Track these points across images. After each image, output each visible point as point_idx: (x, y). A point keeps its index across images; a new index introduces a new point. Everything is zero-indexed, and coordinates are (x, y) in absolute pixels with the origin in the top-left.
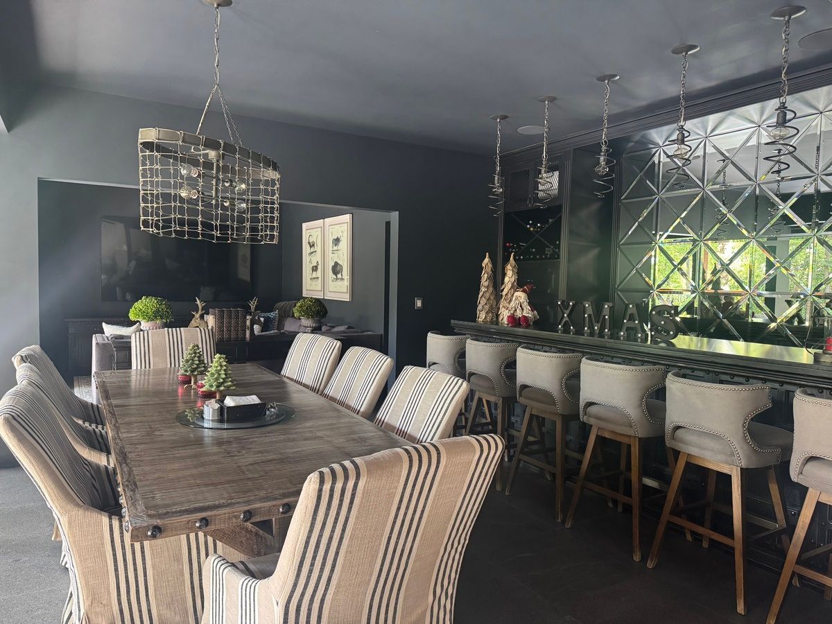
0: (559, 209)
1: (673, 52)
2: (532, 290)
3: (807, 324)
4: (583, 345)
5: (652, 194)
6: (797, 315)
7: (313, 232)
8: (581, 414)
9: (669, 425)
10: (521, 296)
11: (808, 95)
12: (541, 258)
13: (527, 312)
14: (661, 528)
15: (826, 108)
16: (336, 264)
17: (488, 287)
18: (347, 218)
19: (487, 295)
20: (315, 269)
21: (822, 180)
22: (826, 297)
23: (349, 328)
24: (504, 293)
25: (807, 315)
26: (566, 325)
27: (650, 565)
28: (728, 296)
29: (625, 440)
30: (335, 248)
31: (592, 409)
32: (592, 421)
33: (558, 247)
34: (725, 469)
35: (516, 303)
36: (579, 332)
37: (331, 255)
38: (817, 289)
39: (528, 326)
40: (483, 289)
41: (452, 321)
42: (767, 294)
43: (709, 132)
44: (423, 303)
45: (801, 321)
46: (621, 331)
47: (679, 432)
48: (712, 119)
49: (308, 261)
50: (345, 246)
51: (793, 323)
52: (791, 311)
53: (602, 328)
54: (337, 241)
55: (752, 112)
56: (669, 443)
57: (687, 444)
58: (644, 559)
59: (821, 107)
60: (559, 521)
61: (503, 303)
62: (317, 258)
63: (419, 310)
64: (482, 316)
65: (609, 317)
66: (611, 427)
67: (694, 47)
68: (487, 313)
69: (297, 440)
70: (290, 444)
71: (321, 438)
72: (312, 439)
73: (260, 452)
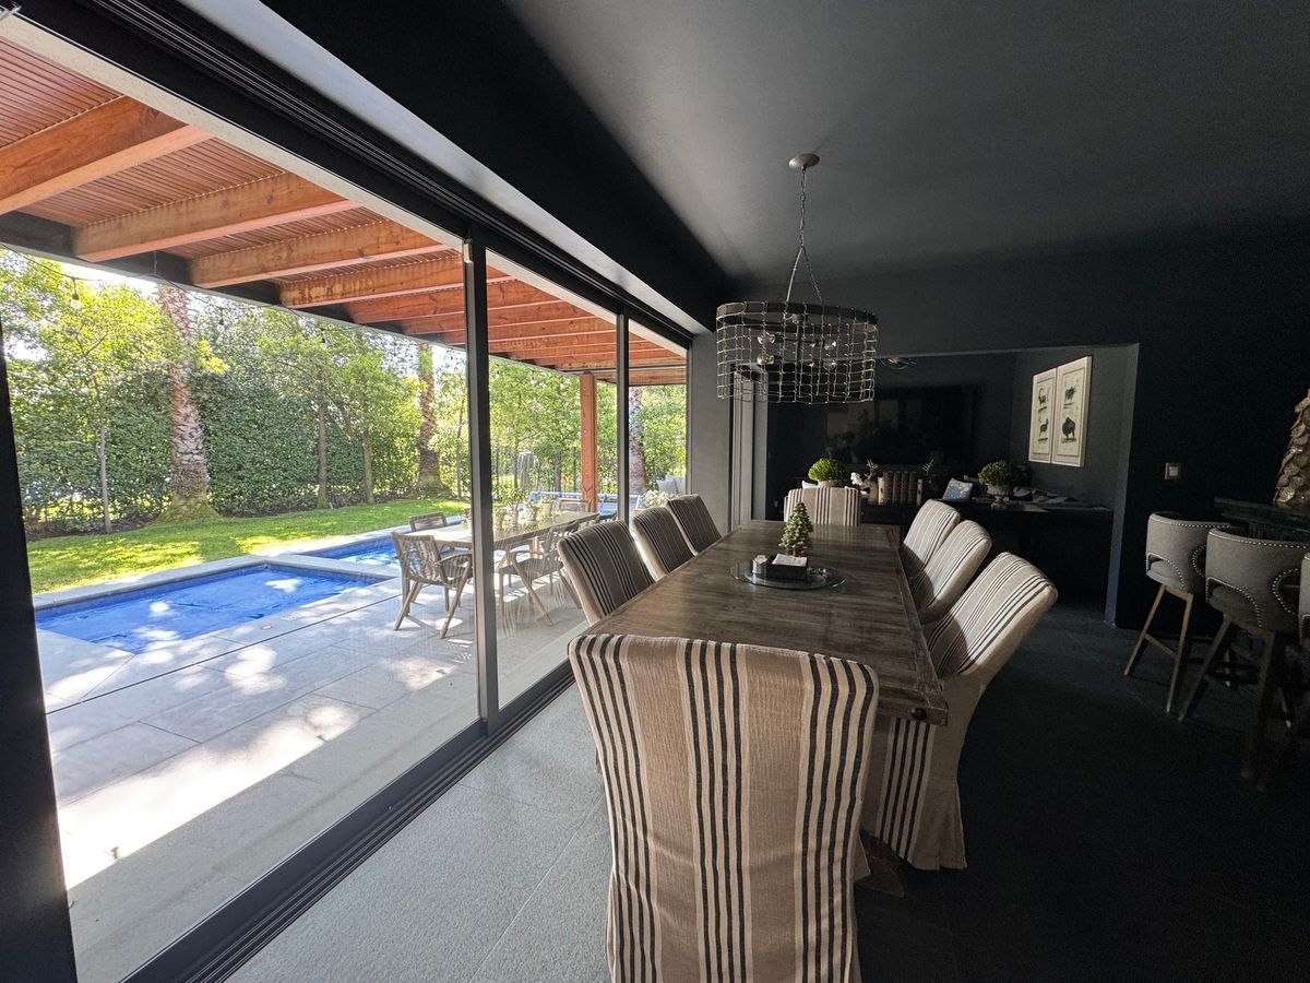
7: (1046, 385)
16: (1068, 420)
17: (1304, 447)
18: (1084, 362)
19: (1302, 460)
20: (1044, 428)
23: (1069, 500)
30: (1068, 401)
37: (1063, 410)
41: (1218, 500)
44: (1181, 472)
49: (1037, 419)
50: (1080, 398)
54: (1070, 393)
62: (1047, 415)
63: (1170, 480)
64: (1286, 494)
69: (802, 611)
70: (789, 613)
71: (830, 615)
72: (819, 613)
73: (750, 613)
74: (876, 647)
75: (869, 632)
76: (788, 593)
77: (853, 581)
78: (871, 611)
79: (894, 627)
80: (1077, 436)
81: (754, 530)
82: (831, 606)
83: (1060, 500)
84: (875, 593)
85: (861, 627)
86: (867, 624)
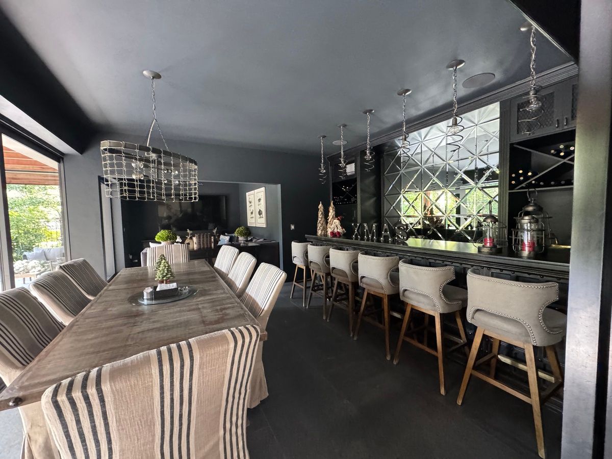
0: (355, 180)
1: (399, 94)
2: (342, 219)
3: (474, 229)
4: (362, 246)
5: (399, 171)
6: (470, 225)
7: (251, 197)
8: (359, 281)
9: (401, 290)
10: (337, 222)
11: (468, 115)
12: (349, 203)
13: (340, 230)
14: (400, 343)
15: (479, 122)
16: (260, 210)
17: (322, 218)
18: (263, 189)
19: (322, 222)
20: (252, 213)
21: (479, 159)
22: (483, 216)
23: (264, 240)
24: (329, 221)
25: (474, 224)
26: (356, 236)
27: (395, 363)
28: (437, 217)
29: (381, 296)
30: (259, 203)
31: (364, 280)
32: (364, 286)
33: (356, 197)
34: (431, 313)
35: (335, 225)
36: (362, 239)
37: (258, 206)
38: (478, 212)
39: (340, 236)
40: (319, 219)
41: (306, 235)
42: (457, 216)
43: (423, 139)
44: (295, 227)
45: (472, 228)
46: (381, 237)
47: (406, 293)
48: (424, 131)
49: (249, 210)
50: (263, 202)
51: (468, 229)
52: (467, 223)
53: (373, 237)
54: (259, 200)
55: (442, 126)
56: (402, 298)
57: (411, 300)
58: (392, 359)
59: (476, 123)
60: (351, 336)
61: (329, 225)
62: (252, 208)
63: (293, 230)
64: (319, 232)
65: (376, 231)
66: (373, 289)
67: (408, 90)
68: (322, 231)
69: (183, 311)
70: (177, 314)
71: (199, 309)
72: (194, 310)
73: (154, 322)
74: (228, 317)
75: (221, 311)
76: (171, 304)
77: (201, 289)
78: (217, 301)
79: (230, 305)
80: (263, 216)
81: (132, 274)
82: (198, 304)
83: (261, 240)
84: (215, 292)
85: (217, 310)
86: (218, 308)
